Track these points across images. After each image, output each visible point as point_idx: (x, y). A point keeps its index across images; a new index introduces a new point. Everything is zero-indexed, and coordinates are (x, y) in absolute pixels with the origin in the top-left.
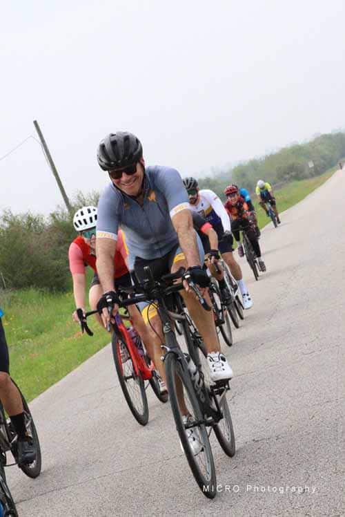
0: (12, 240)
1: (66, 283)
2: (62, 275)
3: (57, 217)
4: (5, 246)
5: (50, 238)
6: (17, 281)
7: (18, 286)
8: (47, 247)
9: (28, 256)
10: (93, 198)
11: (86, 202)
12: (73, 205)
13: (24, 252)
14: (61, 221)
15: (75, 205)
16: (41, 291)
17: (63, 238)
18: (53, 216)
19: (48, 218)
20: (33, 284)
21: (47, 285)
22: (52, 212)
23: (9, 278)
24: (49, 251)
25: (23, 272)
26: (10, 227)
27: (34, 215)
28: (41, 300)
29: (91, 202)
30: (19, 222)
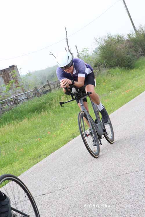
0: (109, 46)
1: (132, 65)
2: (131, 61)
3: (130, 35)
4: (106, 50)
5: (126, 45)
6: (111, 65)
7: (111, 67)
8: (124, 49)
9: (116, 53)
11: (144, 29)
12: (138, 30)
13: (114, 52)
14: (132, 37)
15: (139, 30)
16: (121, 69)
17: (132, 44)
18: (129, 35)
19: (126, 36)
20: (118, 66)
21: (124, 66)
22: (128, 34)
23: (107, 63)
24: (125, 51)
25: (114, 60)
26: (108, 41)
27: (120, 35)
28: (121, 72)
30: (114, 38)
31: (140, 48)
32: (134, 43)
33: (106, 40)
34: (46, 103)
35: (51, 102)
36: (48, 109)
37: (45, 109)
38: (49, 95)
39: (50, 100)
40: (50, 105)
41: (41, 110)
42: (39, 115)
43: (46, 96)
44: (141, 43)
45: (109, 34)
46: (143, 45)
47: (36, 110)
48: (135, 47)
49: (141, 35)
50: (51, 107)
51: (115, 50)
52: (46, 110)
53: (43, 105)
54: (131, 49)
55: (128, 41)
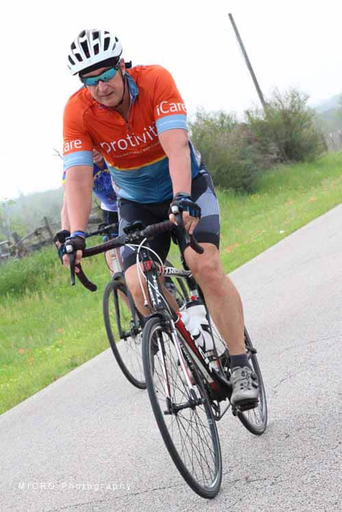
0: (198, 138)
3: (251, 114)
5: (239, 136)
9: (214, 156)
10: (289, 93)
11: (283, 99)
12: (268, 102)
13: (210, 151)
14: (255, 119)
15: (271, 102)
17: (255, 135)
18: (248, 113)
22: (246, 109)
24: (236, 151)
26: (197, 124)
27: (227, 113)
29: (287, 99)
30: (212, 120)
31: (273, 144)
32: (259, 131)
33: (192, 123)
34: (37, 273)
35: (50, 270)
36: (42, 288)
37: (34, 286)
38: (45, 253)
39: (47, 265)
40: (47, 279)
41: (25, 288)
42: (19, 302)
43: (40, 255)
44: (275, 132)
45: (200, 108)
46: (280, 137)
47: (13, 290)
48: (261, 142)
49: (276, 113)
50: (49, 283)
51: (211, 148)
52: (37, 290)
53: (29, 277)
54: (251, 147)
55: (244, 126)
